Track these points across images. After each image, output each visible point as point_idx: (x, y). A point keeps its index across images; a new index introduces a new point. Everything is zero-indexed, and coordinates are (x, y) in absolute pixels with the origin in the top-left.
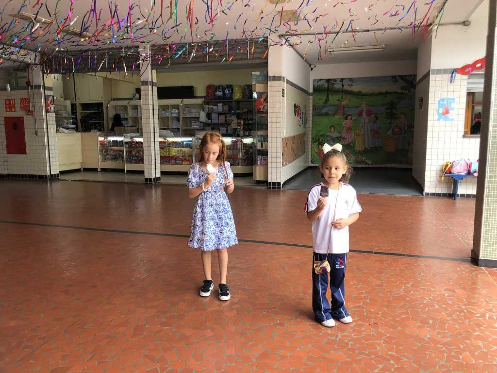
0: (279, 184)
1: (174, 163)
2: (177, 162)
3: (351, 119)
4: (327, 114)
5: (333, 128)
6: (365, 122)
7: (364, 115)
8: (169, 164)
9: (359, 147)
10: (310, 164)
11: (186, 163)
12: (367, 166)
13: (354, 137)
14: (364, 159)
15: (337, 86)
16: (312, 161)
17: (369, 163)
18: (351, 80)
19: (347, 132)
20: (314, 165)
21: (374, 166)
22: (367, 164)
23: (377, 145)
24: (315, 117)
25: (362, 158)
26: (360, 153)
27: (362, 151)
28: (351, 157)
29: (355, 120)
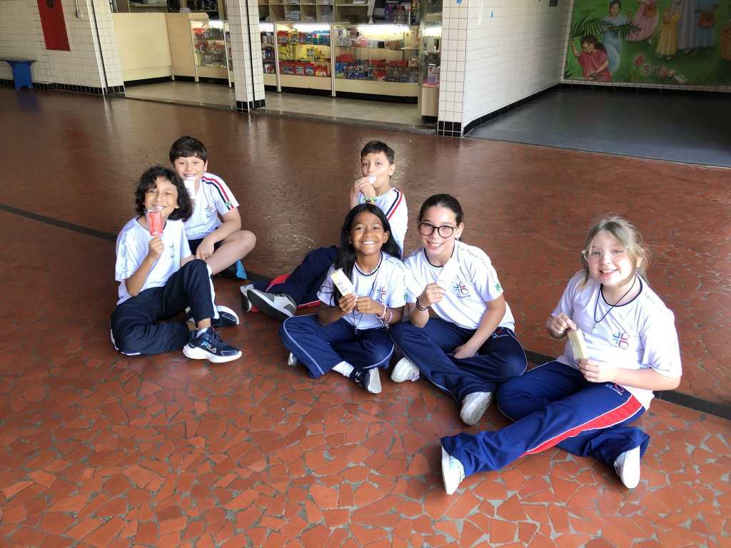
0: (458, 125)
1: (303, 72)
2: (307, 71)
5: (616, 5)
8: (295, 74)
9: (666, 46)
10: (562, 80)
11: (321, 74)
12: (675, 87)
13: (658, 26)
14: (672, 72)
16: (566, 73)
17: (682, 81)
19: (644, 14)
20: (569, 81)
21: (690, 88)
22: (677, 83)
23: (705, 45)
25: (667, 70)
26: (664, 60)
27: (671, 56)
28: (646, 68)
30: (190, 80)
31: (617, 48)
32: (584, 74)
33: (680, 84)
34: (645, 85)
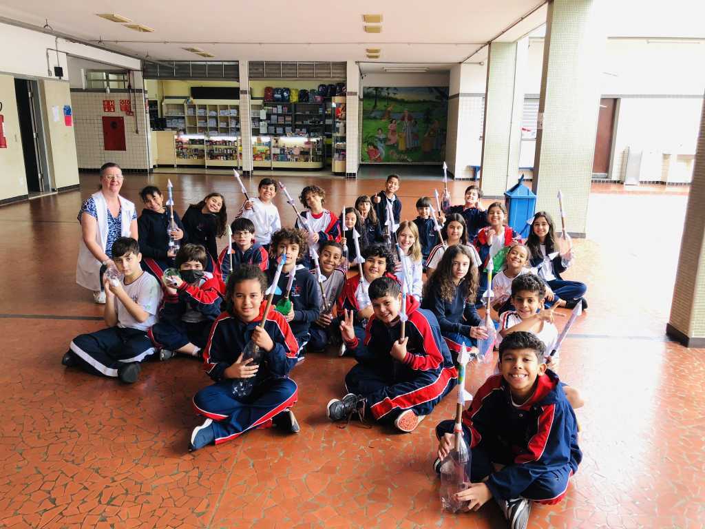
0: (354, 174)
3: (395, 123)
4: (375, 118)
5: (380, 131)
6: (407, 126)
7: (406, 120)
9: (402, 147)
10: (361, 162)
13: (398, 139)
15: (384, 94)
16: (362, 159)
17: (410, 161)
18: (395, 88)
19: (392, 134)
20: (364, 163)
23: (416, 146)
26: (402, 152)
27: (404, 151)
28: (395, 156)
29: (399, 124)
30: (172, 166)
31: (383, 147)
32: (370, 158)
34: (396, 163)
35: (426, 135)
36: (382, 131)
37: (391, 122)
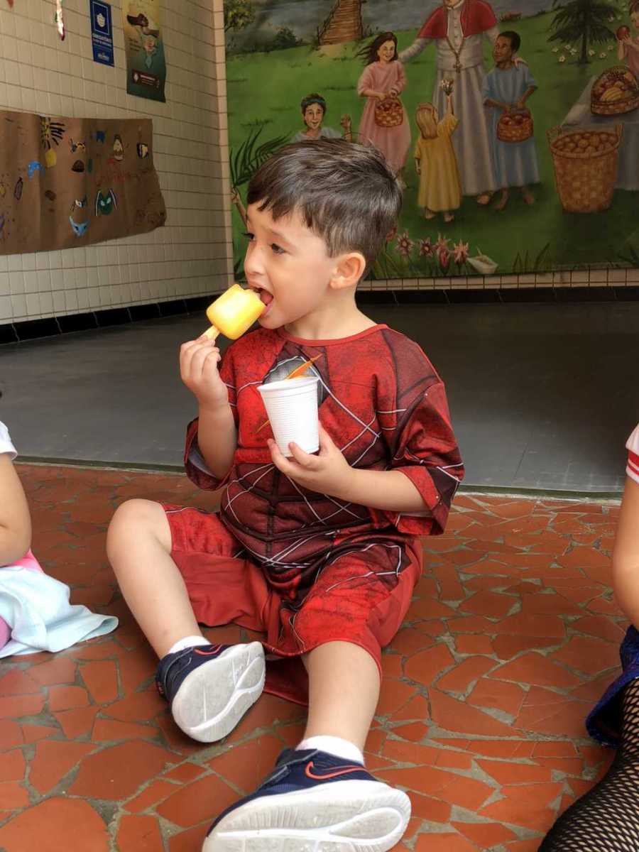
3: (395, 57)
4: (284, 42)
5: (315, 107)
6: (458, 69)
7: (455, 31)
9: (436, 191)
12: (475, 284)
13: (412, 147)
14: (460, 249)
17: (486, 271)
19: (378, 122)
21: (509, 283)
22: (476, 274)
23: (520, 181)
24: (237, 61)
25: (449, 244)
27: (451, 212)
29: (413, 60)
33: (483, 276)
35: (578, 111)
36: (323, 106)
37: (373, 56)
